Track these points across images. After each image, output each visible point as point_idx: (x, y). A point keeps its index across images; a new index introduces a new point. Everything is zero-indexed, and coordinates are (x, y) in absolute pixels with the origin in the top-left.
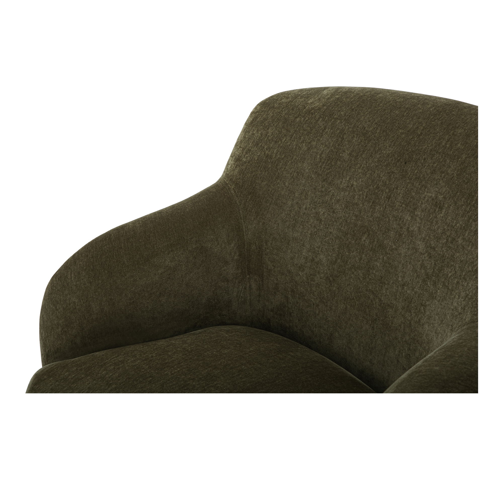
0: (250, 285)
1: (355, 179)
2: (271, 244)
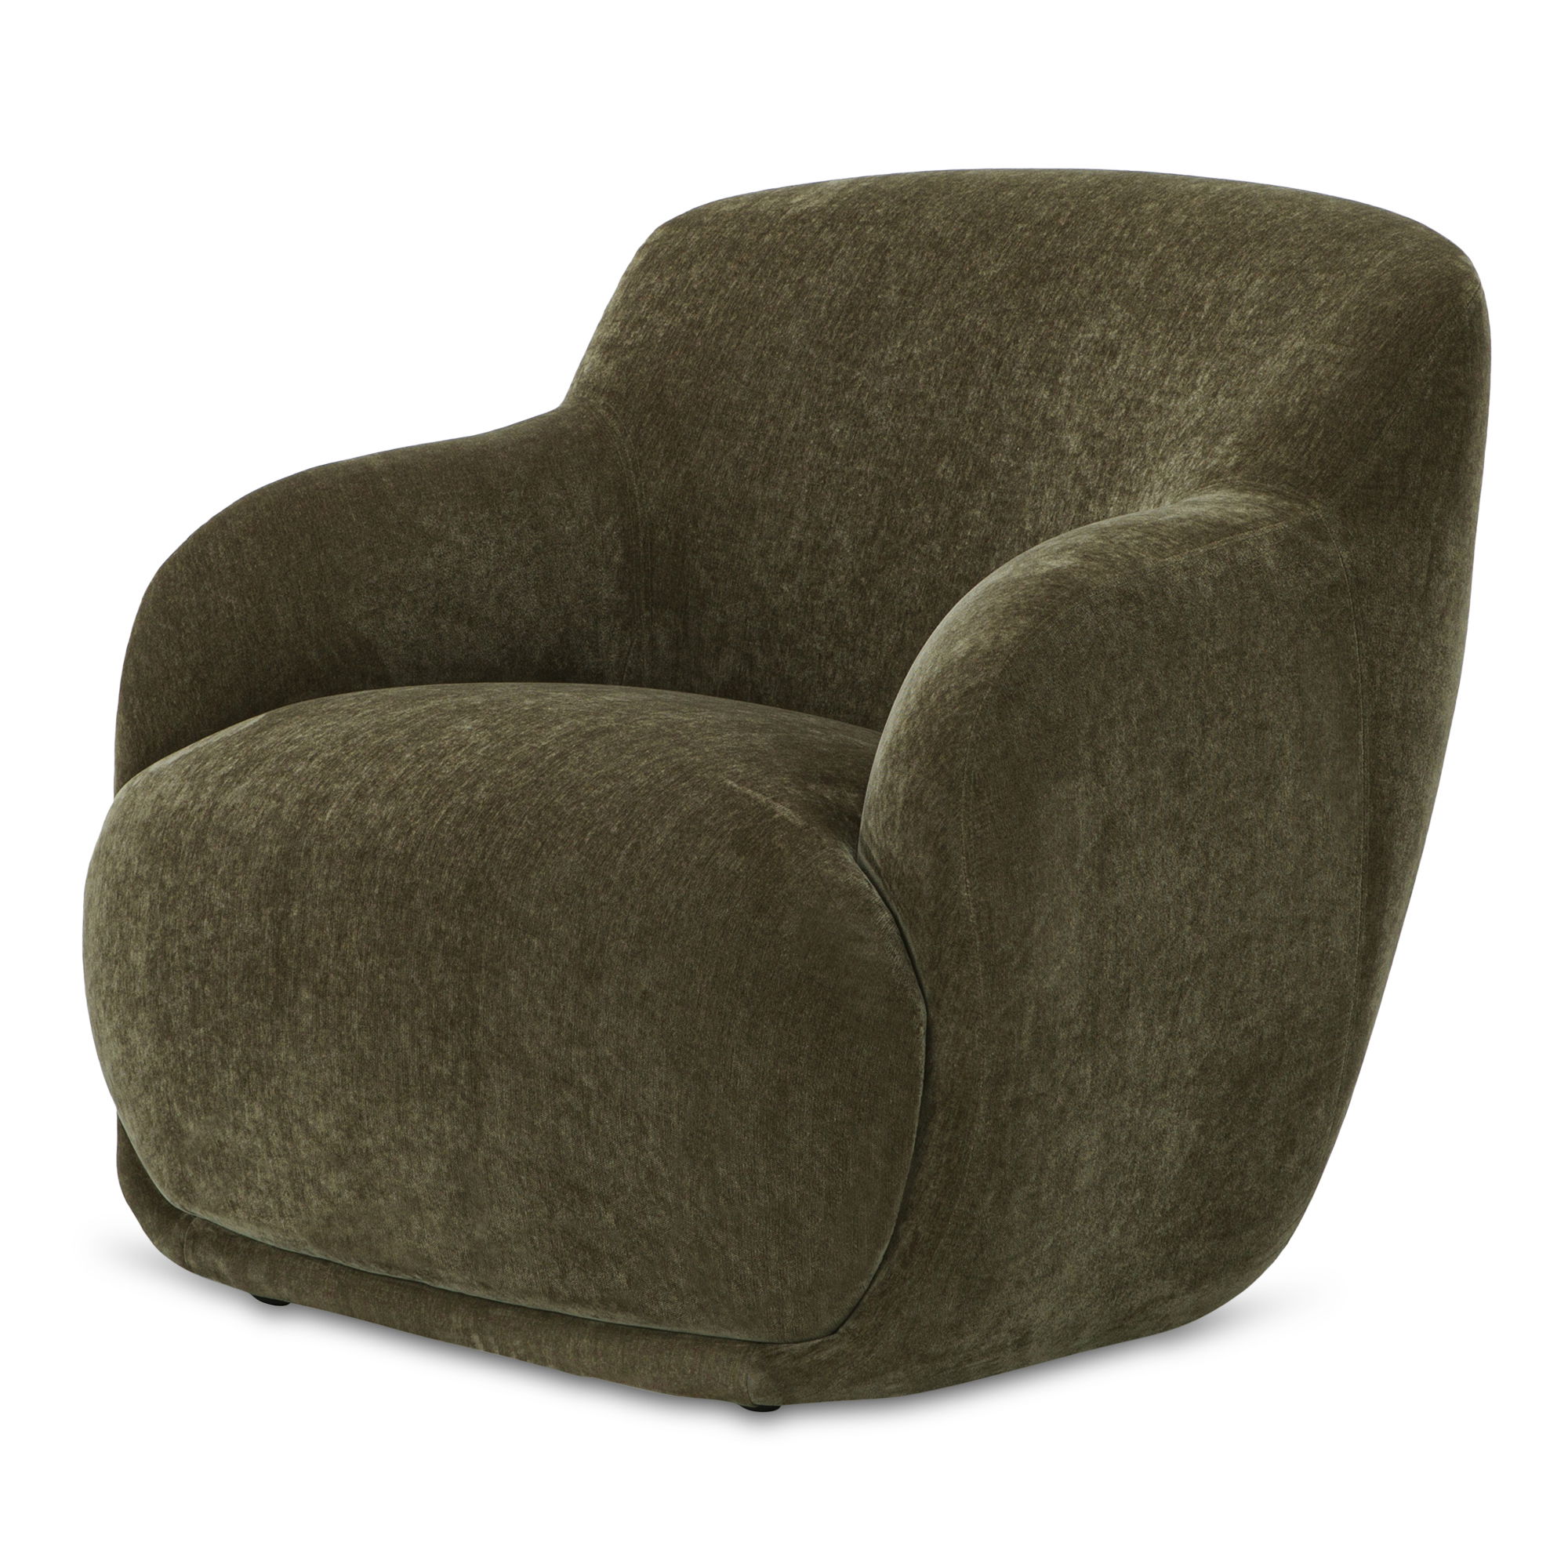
0: (653, 639)
1: (916, 342)
2: (708, 524)
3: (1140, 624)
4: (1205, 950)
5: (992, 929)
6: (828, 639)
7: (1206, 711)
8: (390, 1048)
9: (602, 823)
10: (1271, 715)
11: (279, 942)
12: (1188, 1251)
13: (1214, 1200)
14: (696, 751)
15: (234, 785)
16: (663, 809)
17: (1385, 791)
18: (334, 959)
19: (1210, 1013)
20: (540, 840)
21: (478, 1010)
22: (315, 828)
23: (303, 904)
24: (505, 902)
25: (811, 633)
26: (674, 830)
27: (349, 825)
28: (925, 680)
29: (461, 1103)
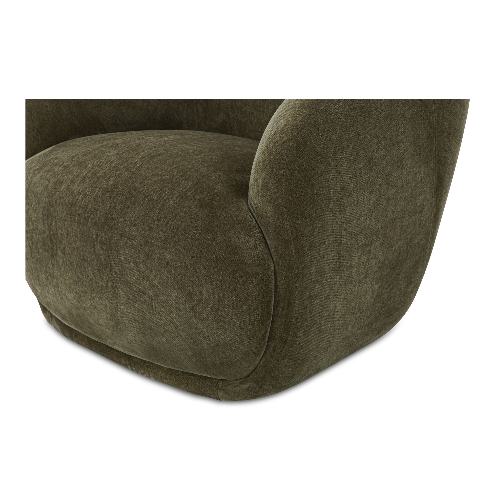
3: (352, 108)
4: (380, 227)
5: (297, 236)
6: (252, 108)
7: (379, 139)
8: (86, 275)
9: (151, 195)
10: (403, 137)
11: (50, 233)
12: (376, 325)
13: (384, 307)
14: (189, 163)
15: (37, 174)
16: (174, 189)
17: (443, 158)
18: (66, 242)
19: (382, 248)
20: (130, 201)
21: (112, 264)
22: (58, 193)
23: (56, 221)
24: (118, 226)
25: (246, 106)
26: (177, 198)
27: (68, 193)
28: (269, 137)
29: (110, 296)
